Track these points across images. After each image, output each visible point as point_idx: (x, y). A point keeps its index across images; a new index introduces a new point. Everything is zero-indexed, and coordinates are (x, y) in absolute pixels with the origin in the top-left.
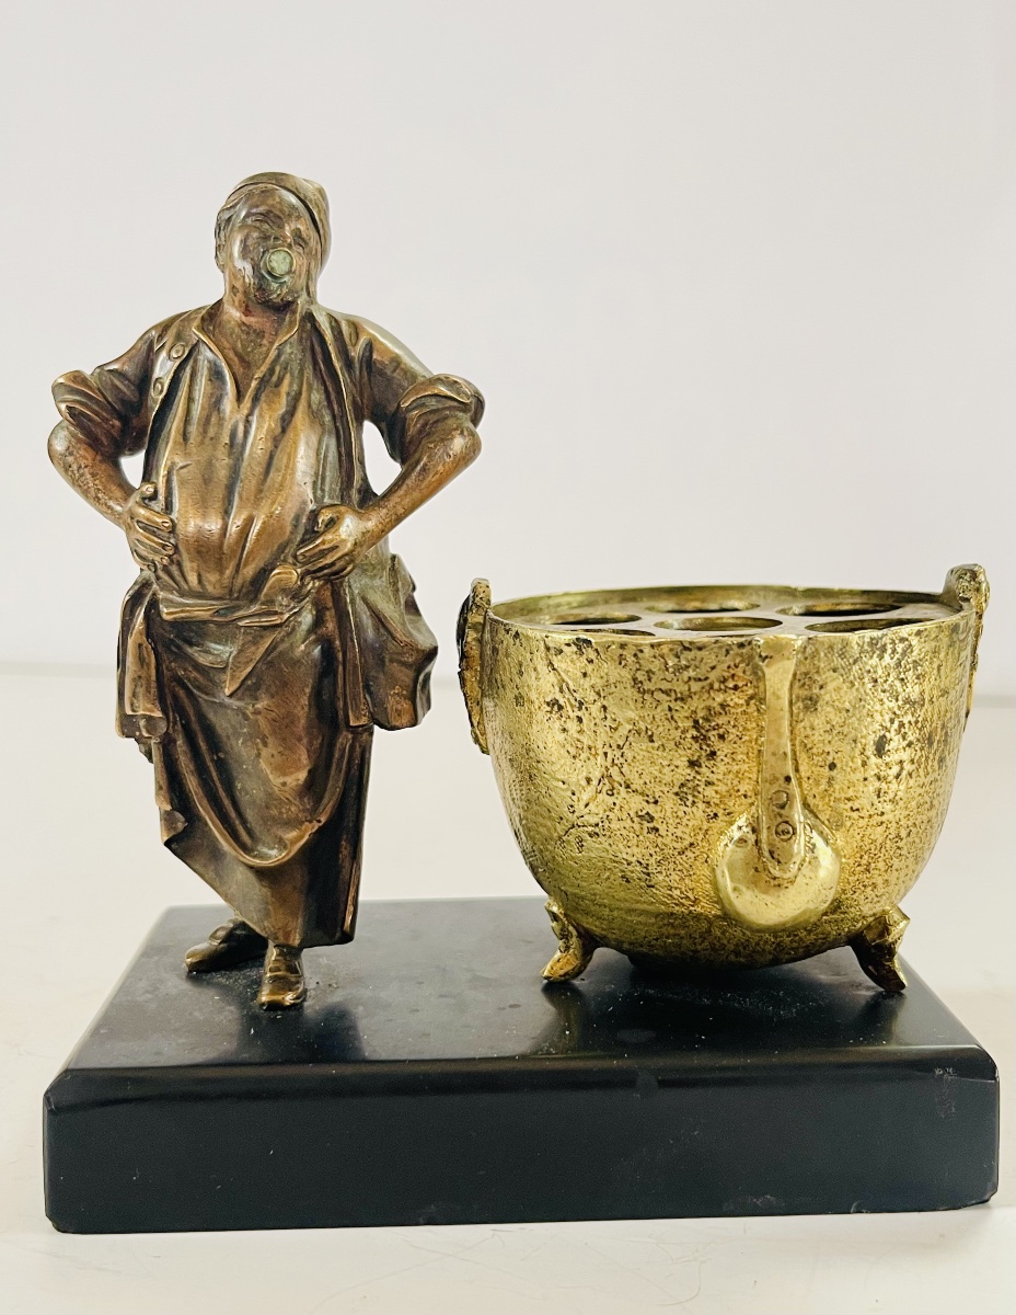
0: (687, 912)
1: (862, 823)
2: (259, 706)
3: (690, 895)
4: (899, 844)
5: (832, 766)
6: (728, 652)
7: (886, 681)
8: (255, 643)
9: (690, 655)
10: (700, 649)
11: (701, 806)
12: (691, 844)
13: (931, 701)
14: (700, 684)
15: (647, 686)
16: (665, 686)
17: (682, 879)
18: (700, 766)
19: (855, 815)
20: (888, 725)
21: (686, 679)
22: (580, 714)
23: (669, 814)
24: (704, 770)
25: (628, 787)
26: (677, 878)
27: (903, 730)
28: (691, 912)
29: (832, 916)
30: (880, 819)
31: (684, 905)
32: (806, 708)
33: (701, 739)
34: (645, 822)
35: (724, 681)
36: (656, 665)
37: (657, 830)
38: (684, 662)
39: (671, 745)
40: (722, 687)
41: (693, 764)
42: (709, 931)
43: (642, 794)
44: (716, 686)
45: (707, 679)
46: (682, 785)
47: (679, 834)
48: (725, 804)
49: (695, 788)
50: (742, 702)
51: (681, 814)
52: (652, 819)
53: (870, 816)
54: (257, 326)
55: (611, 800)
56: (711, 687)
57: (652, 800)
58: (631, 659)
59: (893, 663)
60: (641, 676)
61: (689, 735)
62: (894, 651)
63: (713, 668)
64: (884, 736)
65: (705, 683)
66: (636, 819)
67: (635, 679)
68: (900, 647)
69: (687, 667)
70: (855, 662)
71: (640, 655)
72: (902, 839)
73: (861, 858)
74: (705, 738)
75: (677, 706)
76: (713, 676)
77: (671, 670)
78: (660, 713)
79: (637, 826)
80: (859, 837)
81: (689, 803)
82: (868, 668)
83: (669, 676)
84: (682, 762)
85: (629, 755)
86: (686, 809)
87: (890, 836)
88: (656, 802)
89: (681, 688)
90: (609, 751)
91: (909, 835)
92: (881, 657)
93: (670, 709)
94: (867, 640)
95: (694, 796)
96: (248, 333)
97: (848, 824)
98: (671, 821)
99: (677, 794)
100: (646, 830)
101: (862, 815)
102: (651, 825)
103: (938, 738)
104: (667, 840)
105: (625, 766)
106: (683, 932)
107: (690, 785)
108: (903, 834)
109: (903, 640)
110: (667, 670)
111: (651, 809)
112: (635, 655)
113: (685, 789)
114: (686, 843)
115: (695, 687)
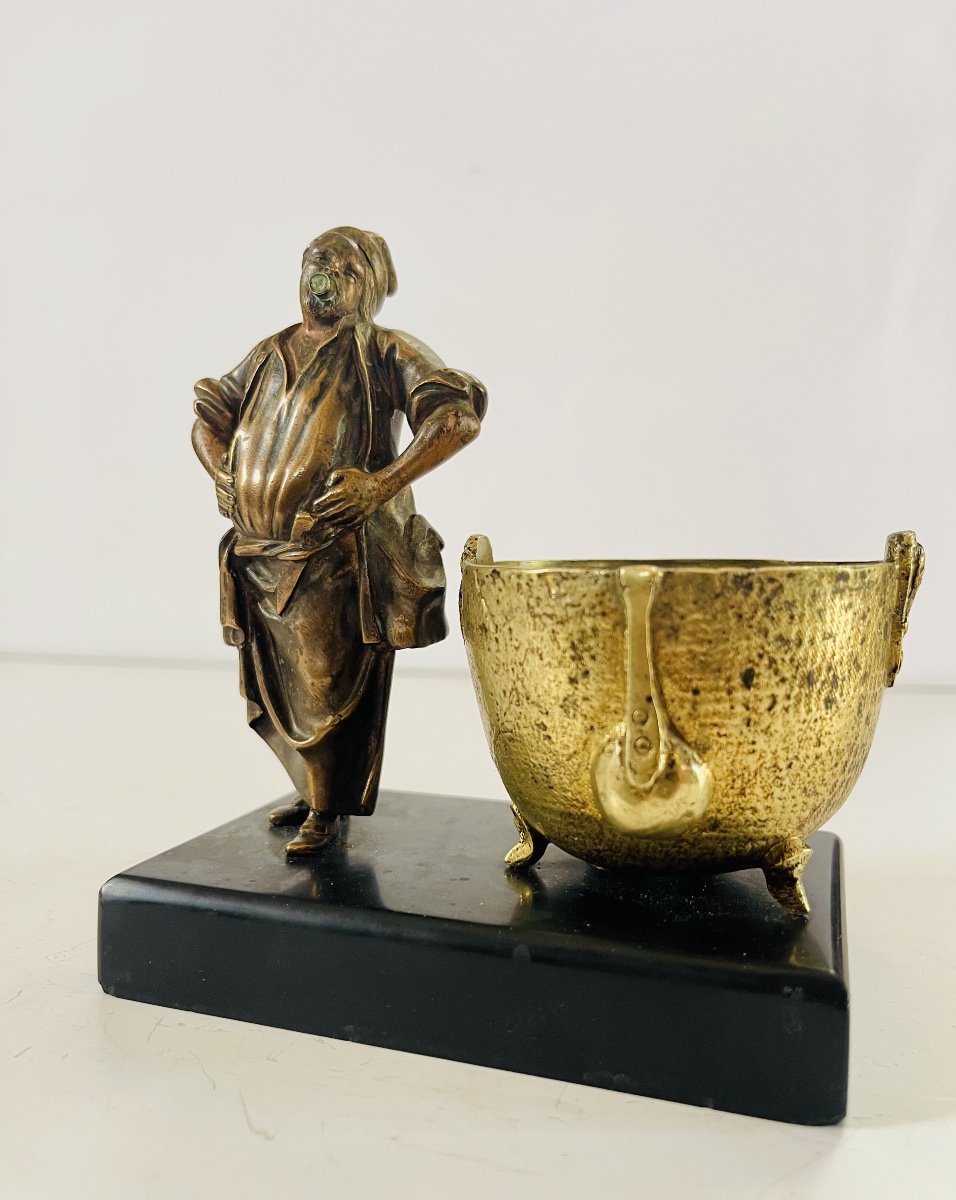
0: (580, 813)
1: (730, 749)
2: (297, 623)
3: (578, 797)
4: (778, 773)
5: (696, 692)
6: (596, 581)
7: (752, 617)
8: (290, 573)
9: (567, 583)
10: (574, 578)
11: (580, 719)
12: (575, 752)
13: (812, 642)
14: (575, 610)
15: (538, 610)
16: (549, 611)
17: (571, 783)
18: (577, 683)
19: (723, 740)
20: (757, 660)
21: (564, 605)
22: (497, 635)
23: (557, 724)
24: (580, 686)
25: (528, 699)
26: (568, 782)
27: (774, 666)
28: (582, 814)
29: (711, 833)
30: (751, 747)
31: (577, 807)
32: (668, 637)
33: (577, 658)
34: (541, 730)
35: (593, 607)
36: (543, 593)
37: (550, 738)
38: (563, 590)
39: (555, 663)
40: (592, 613)
41: (573, 681)
42: (601, 833)
43: (538, 706)
44: (587, 611)
45: (579, 605)
46: (565, 699)
47: (565, 742)
48: (599, 719)
49: (575, 703)
50: (609, 627)
51: (565, 724)
52: (545, 728)
53: (740, 744)
54: (314, 337)
55: (518, 710)
56: (583, 612)
57: (544, 711)
58: (525, 587)
59: (760, 601)
60: (532, 602)
61: (567, 655)
62: (762, 590)
63: (584, 596)
64: (752, 670)
65: (579, 609)
66: (535, 727)
67: (528, 605)
68: (769, 588)
69: (565, 595)
70: (717, 596)
71: (531, 584)
72: (781, 770)
73: (734, 781)
74: (581, 658)
75: (558, 628)
76: (584, 602)
77: (553, 597)
78: (546, 634)
79: (536, 733)
80: (728, 762)
81: (571, 715)
82: (732, 603)
83: (552, 603)
84: (563, 678)
85: (528, 669)
86: (568, 720)
87: (768, 765)
88: (547, 713)
89: (560, 613)
90: (515, 667)
91: (790, 766)
92: (746, 595)
93: (553, 632)
94: (731, 577)
95: (574, 709)
96: (308, 343)
97: (715, 748)
98: (559, 730)
99: (562, 707)
100: (542, 738)
101: (730, 740)
102: (545, 733)
103: (822, 678)
104: (557, 747)
105: (525, 679)
106: (582, 832)
107: (571, 699)
108: (783, 765)
109: (772, 580)
110: (550, 596)
111: (544, 719)
112: (528, 584)
113: (567, 703)
114: (571, 751)
115: (571, 611)
